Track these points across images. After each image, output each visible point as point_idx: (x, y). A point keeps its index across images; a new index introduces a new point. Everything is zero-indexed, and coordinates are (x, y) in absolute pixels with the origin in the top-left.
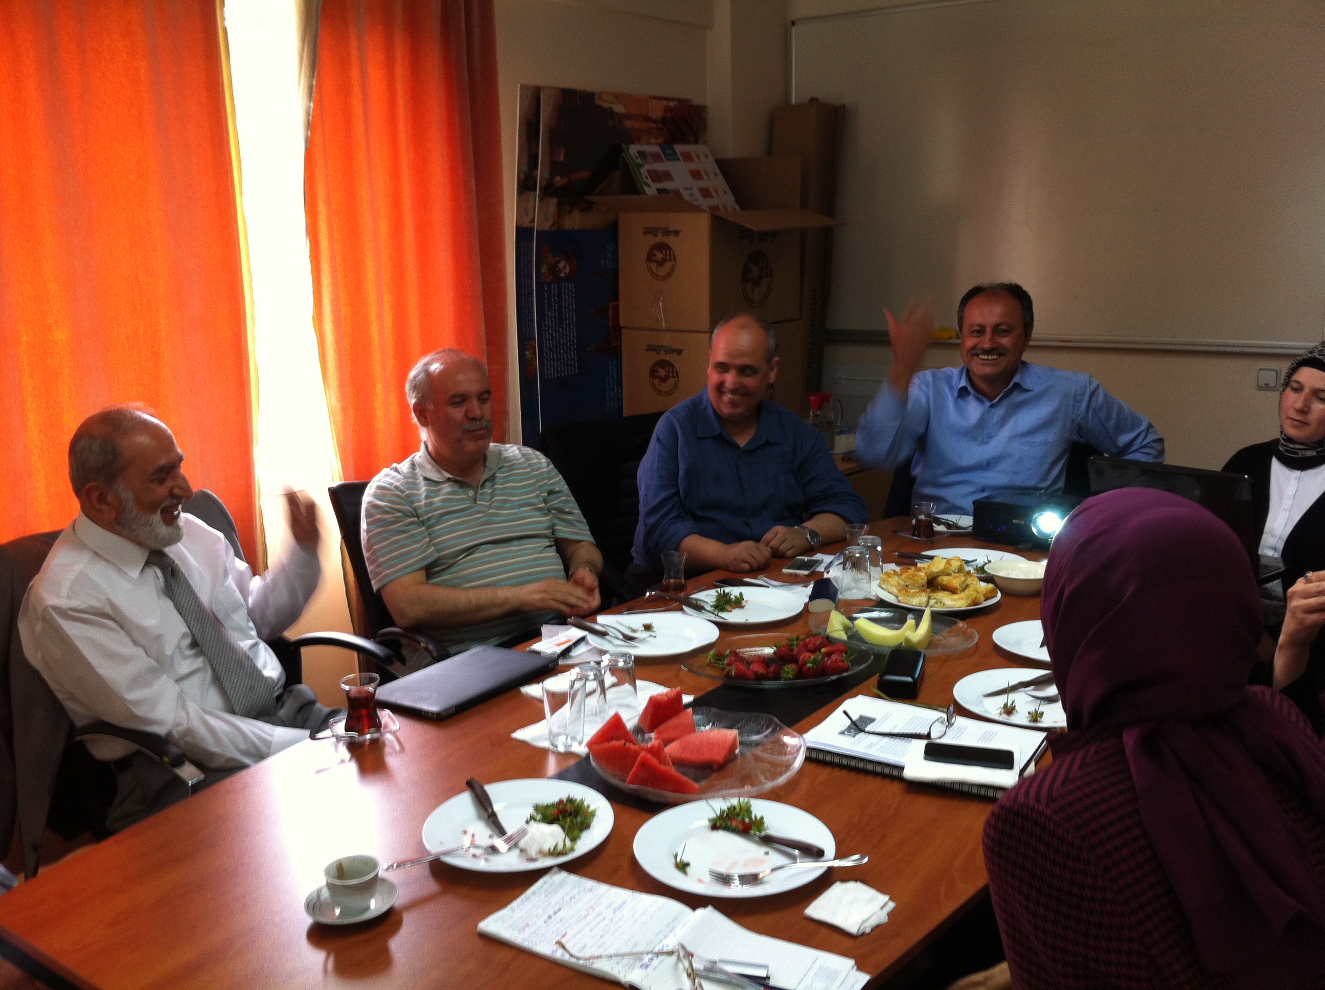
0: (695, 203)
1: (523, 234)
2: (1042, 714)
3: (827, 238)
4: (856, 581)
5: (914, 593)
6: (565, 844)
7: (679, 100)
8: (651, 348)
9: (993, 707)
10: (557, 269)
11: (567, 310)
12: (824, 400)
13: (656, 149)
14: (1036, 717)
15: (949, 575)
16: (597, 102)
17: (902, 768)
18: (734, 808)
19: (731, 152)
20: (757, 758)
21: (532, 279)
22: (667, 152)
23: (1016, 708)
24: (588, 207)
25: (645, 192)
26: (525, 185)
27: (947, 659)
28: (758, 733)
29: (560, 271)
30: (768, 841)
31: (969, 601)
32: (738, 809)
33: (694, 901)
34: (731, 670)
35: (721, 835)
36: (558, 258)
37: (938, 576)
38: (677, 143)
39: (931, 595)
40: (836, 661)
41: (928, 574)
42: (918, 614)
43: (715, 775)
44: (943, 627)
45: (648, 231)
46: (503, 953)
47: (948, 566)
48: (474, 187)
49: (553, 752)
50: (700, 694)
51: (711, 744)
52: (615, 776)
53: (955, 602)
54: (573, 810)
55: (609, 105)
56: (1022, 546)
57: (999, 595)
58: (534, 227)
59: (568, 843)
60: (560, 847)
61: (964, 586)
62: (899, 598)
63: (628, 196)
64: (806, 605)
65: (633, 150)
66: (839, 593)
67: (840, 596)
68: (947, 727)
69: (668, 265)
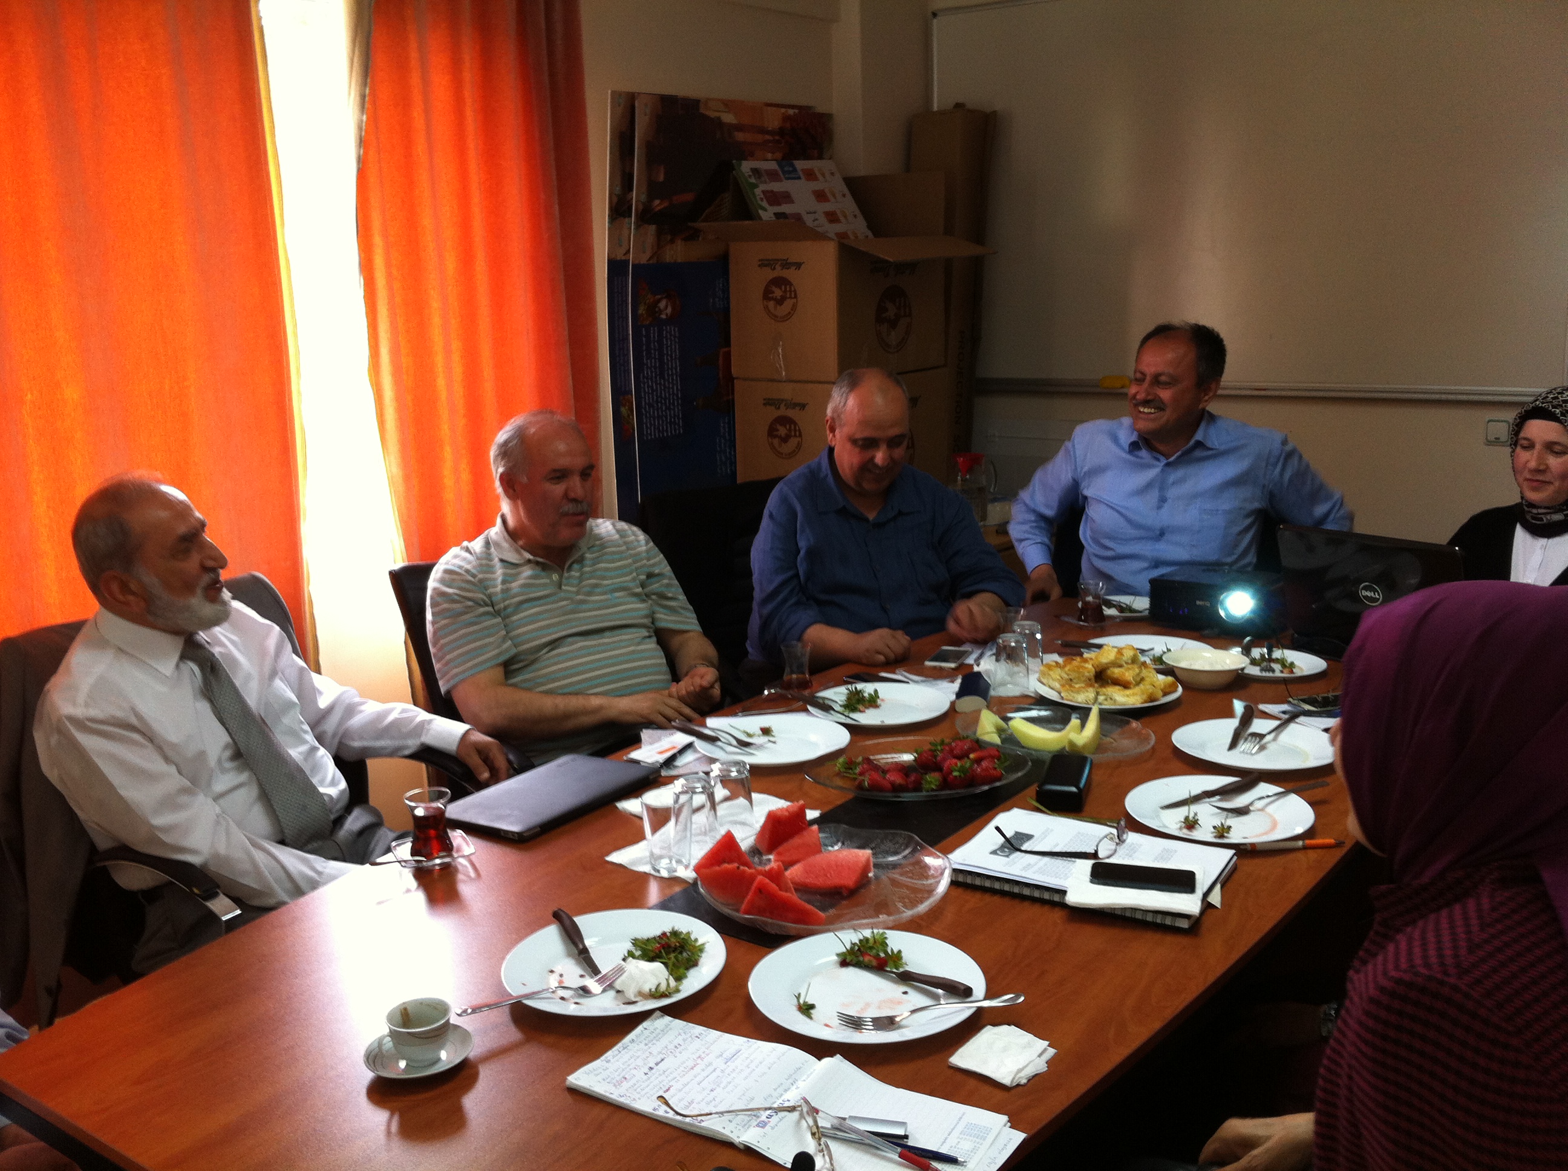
0: (820, 230)
1: (616, 268)
2: (1229, 827)
3: (976, 269)
4: (1012, 675)
5: (1079, 688)
6: (668, 984)
7: (800, 108)
8: (769, 402)
9: (1172, 821)
10: (657, 309)
11: (669, 358)
12: (975, 461)
13: (773, 165)
14: (1222, 831)
15: (1121, 666)
17: (1064, 893)
18: (867, 940)
19: (861, 169)
20: (894, 883)
21: (627, 324)
22: (786, 169)
23: (1199, 822)
24: (693, 236)
25: (760, 218)
26: (619, 210)
27: (1119, 764)
28: (896, 853)
29: (661, 312)
30: (907, 978)
31: (1145, 697)
32: (871, 942)
33: (819, 1049)
34: (864, 781)
35: (852, 972)
36: (658, 297)
37: (1108, 668)
38: (798, 158)
39: (1099, 690)
40: (986, 769)
41: (1096, 666)
42: (1083, 713)
43: (845, 903)
44: (1114, 727)
45: (766, 263)
46: (597, 1111)
47: (1119, 656)
48: (557, 213)
49: (655, 877)
50: (827, 808)
51: (839, 867)
52: (727, 905)
53: (1128, 699)
54: (677, 944)
55: (717, 114)
56: (1206, 632)
57: (1180, 689)
58: (629, 260)
59: (673, 983)
60: (663, 987)
61: (1138, 679)
62: (1062, 695)
63: (740, 223)
64: (953, 704)
65: (746, 166)
66: (991, 688)
67: (992, 693)
68: (1117, 844)
69: (788, 303)
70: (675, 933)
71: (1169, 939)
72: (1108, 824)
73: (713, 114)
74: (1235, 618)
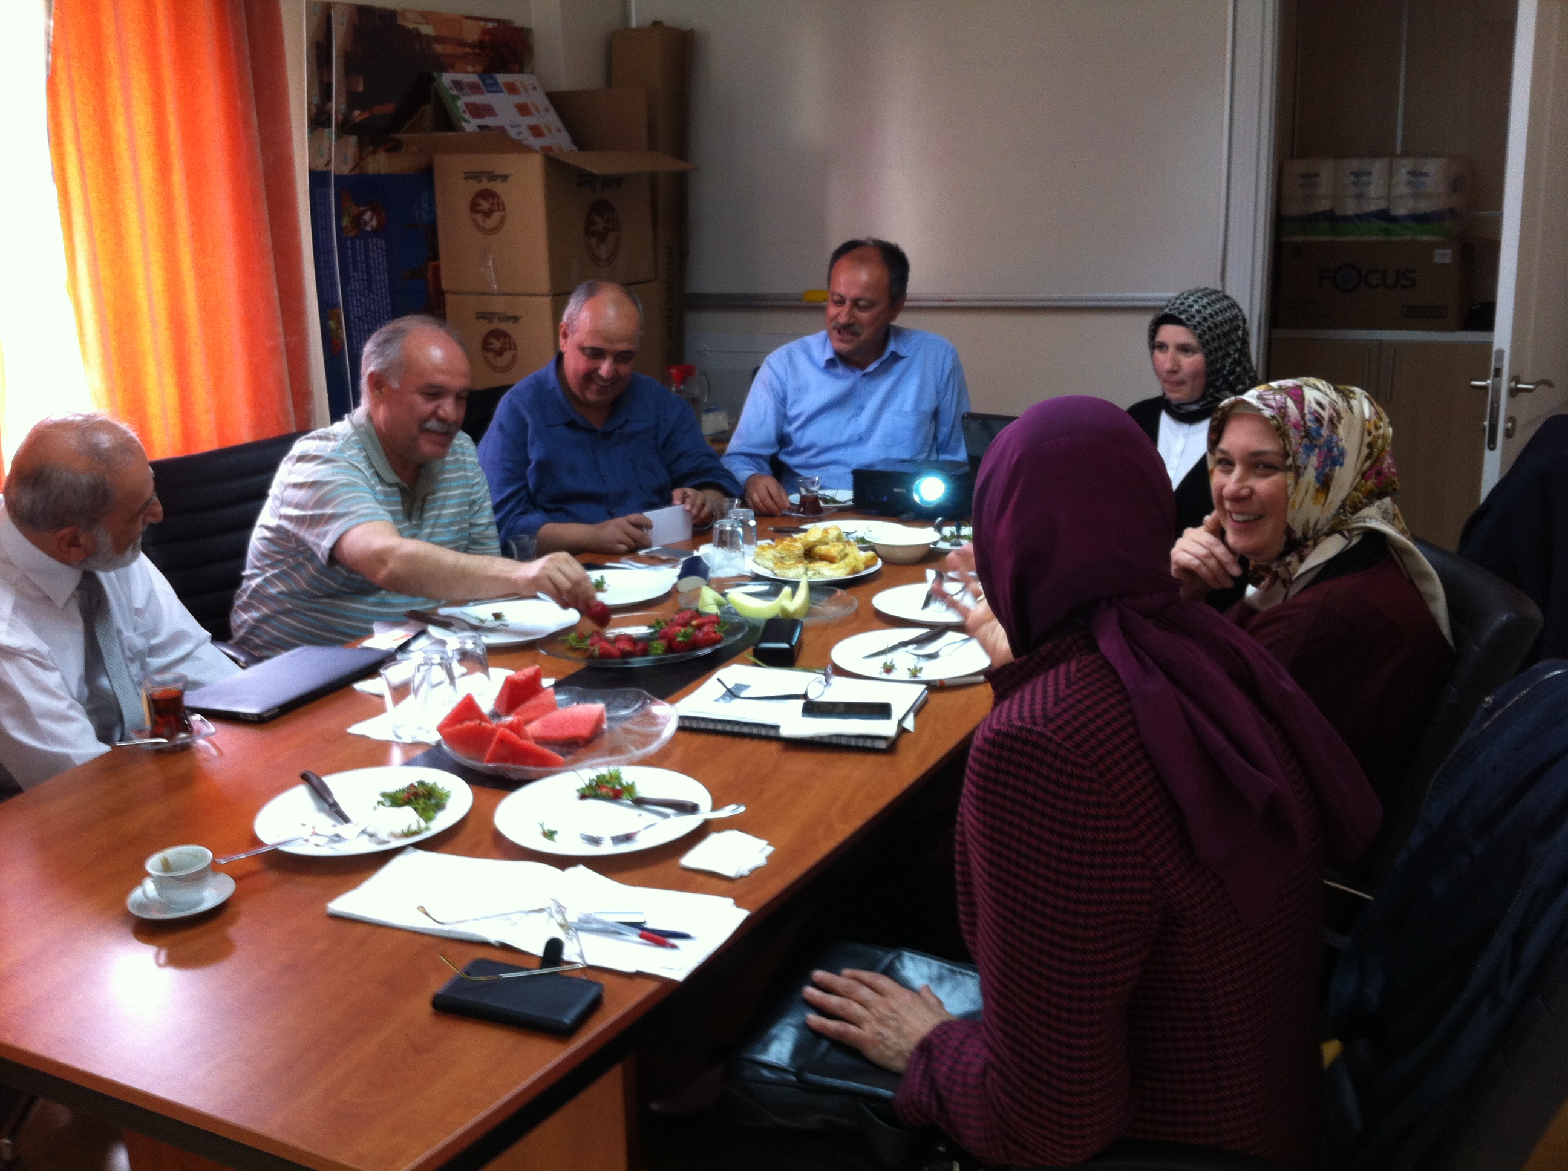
0: (525, 143)
1: (318, 179)
2: (921, 669)
3: (681, 183)
4: (730, 559)
5: (790, 564)
6: (419, 825)
7: (498, 21)
8: (482, 316)
9: (874, 667)
10: (362, 221)
11: (377, 272)
12: (686, 374)
13: (473, 78)
14: (915, 672)
15: (826, 544)
16: (400, 21)
17: (776, 728)
18: (604, 776)
19: (565, 83)
20: (626, 731)
21: (331, 235)
22: (488, 82)
23: (895, 667)
24: (395, 147)
25: (463, 129)
26: (318, 120)
27: (826, 627)
28: (626, 707)
29: (366, 224)
30: (640, 803)
31: (849, 569)
32: (608, 777)
33: (563, 862)
34: (595, 650)
35: (591, 803)
36: (361, 209)
37: (815, 546)
38: (499, 71)
39: (809, 566)
40: (708, 633)
41: (804, 544)
42: (794, 585)
43: (581, 750)
44: (822, 596)
45: (470, 176)
46: (360, 930)
47: (825, 535)
48: (255, 121)
49: (398, 743)
50: (562, 677)
51: (575, 720)
52: (472, 759)
53: (835, 572)
54: (425, 792)
55: (416, 26)
56: (904, 516)
57: (880, 563)
58: (330, 172)
59: (423, 824)
60: (414, 828)
61: (843, 554)
62: (775, 572)
63: (444, 134)
64: (675, 586)
65: (446, 79)
66: (711, 571)
67: (711, 575)
68: (825, 686)
69: (496, 216)
70: (421, 783)
71: (870, 759)
72: (817, 671)
73: (410, 26)
74: (929, 503)
